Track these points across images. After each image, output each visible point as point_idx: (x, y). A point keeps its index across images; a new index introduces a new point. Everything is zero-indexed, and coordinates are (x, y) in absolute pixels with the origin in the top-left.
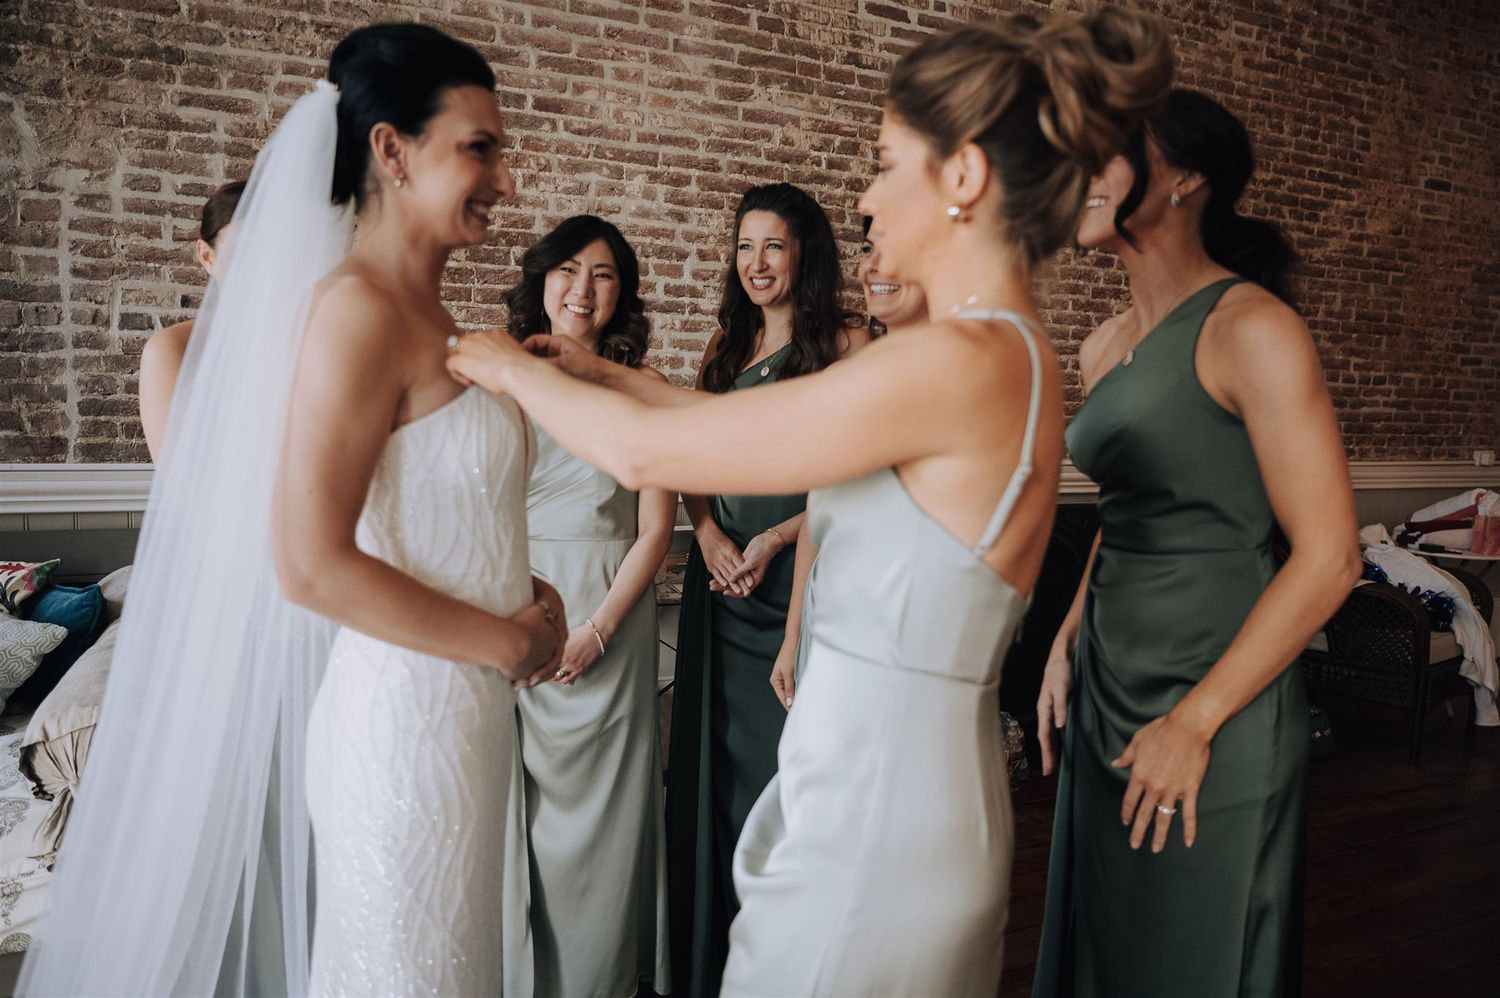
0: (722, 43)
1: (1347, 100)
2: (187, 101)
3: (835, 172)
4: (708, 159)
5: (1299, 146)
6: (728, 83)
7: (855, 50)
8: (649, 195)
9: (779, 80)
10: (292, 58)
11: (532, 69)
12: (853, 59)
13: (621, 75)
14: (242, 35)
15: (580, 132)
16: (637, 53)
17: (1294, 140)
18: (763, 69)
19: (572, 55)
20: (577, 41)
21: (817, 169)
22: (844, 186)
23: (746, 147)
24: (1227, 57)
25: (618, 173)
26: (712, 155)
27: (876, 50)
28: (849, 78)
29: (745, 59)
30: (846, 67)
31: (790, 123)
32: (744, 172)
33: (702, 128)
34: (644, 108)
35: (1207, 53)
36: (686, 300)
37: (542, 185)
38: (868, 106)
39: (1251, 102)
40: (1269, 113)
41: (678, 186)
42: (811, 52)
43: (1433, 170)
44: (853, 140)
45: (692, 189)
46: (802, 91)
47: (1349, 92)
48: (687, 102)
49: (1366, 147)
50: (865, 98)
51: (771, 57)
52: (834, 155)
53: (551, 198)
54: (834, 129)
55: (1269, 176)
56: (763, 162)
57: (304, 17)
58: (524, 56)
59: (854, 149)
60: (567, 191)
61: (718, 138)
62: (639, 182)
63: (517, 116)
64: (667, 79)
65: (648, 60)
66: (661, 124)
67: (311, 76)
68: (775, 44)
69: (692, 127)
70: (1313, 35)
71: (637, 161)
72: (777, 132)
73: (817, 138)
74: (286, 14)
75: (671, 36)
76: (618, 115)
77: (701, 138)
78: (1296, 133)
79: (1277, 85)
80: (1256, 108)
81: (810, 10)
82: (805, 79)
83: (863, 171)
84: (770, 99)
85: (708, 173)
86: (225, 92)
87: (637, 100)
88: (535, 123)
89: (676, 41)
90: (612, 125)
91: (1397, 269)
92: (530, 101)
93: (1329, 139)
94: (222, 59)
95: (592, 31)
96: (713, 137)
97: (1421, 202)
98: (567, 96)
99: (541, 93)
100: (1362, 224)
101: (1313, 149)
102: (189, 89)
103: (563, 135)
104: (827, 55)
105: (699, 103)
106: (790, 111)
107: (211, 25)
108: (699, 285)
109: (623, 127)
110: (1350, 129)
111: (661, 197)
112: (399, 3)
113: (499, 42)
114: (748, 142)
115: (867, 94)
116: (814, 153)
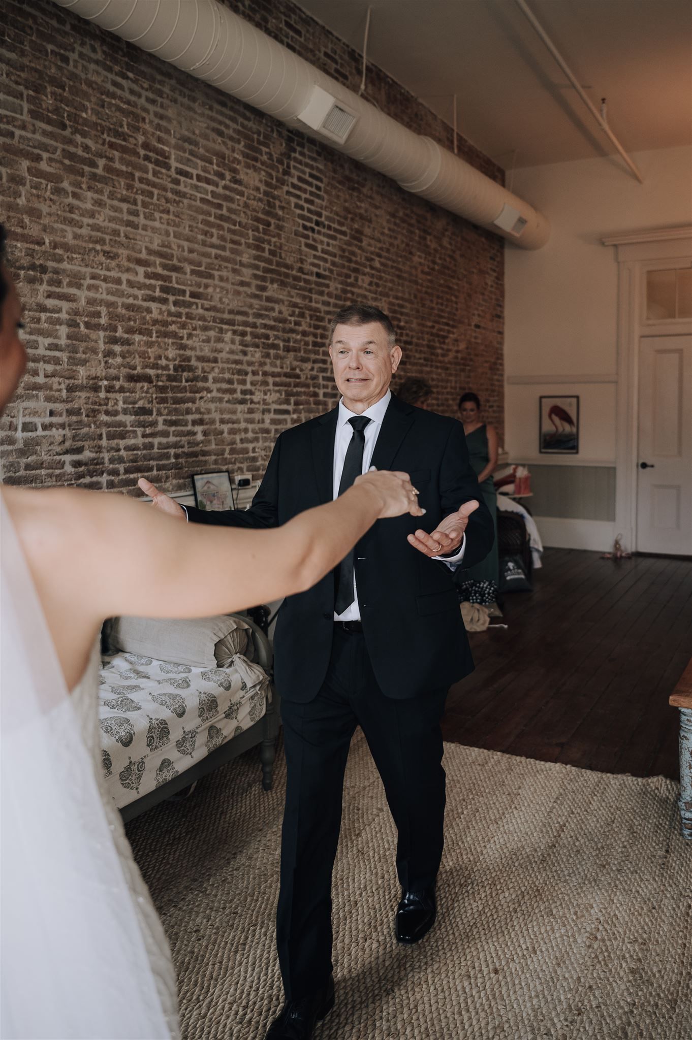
0: (256, 262)
1: (450, 288)
2: (49, 295)
3: (297, 327)
4: (253, 322)
5: (439, 310)
6: (259, 283)
7: (301, 265)
8: (233, 342)
9: (277, 281)
10: (93, 270)
11: (188, 276)
12: (301, 270)
13: (221, 279)
14: (72, 257)
15: (207, 309)
16: (226, 267)
18: (271, 275)
19: (202, 268)
20: (205, 261)
21: (290, 326)
23: (266, 316)
24: (416, 268)
25: (221, 330)
26: (255, 320)
27: (308, 266)
28: (300, 279)
29: (265, 270)
30: (299, 274)
31: (281, 303)
32: (266, 328)
33: (251, 306)
34: (230, 296)
35: (411, 267)
36: (248, 397)
37: (194, 338)
38: (306, 293)
39: (424, 289)
40: (429, 294)
41: (243, 337)
42: (287, 266)
43: (475, 320)
44: (302, 311)
45: (248, 338)
46: (285, 287)
47: (451, 285)
48: (245, 293)
49: (457, 309)
51: (273, 269)
52: (296, 319)
53: (197, 345)
54: (295, 305)
55: (429, 324)
56: (272, 323)
57: (98, 247)
58: (185, 269)
59: (302, 315)
60: (203, 341)
62: (228, 336)
63: (184, 301)
64: (237, 281)
65: (230, 271)
66: (236, 305)
67: (101, 280)
68: (275, 263)
69: (247, 306)
70: (440, 258)
71: (228, 324)
72: (277, 307)
73: (290, 310)
74: (91, 246)
75: (238, 258)
77: (250, 311)
78: (437, 303)
79: (431, 281)
80: (426, 293)
81: (285, 245)
82: (285, 280)
83: (306, 326)
84: (274, 291)
85: (254, 330)
86: (66, 290)
87: (227, 293)
88: (189, 305)
89: (240, 262)
90: (219, 305)
91: (468, 365)
92: (188, 293)
93: (447, 306)
94: (64, 271)
95: (210, 256)
96: (255, 310)
97: (474, 334)
98: (201, 290)
99: (194, 289)
100: (458, 345)
101: (443, 311)
102: (50, 288)
103: (200, 311)
104: (292, 268)
105: (249, 293)
106: (281, 297)
107: (59, 251)
108: (253, 388)
109: (222, 306)
110: (452, 301)
111: (237, 343)
112: (136, 240)
113: (175, 262)
114: (267, 313)
115: (306, 288)
116: (289, 318)
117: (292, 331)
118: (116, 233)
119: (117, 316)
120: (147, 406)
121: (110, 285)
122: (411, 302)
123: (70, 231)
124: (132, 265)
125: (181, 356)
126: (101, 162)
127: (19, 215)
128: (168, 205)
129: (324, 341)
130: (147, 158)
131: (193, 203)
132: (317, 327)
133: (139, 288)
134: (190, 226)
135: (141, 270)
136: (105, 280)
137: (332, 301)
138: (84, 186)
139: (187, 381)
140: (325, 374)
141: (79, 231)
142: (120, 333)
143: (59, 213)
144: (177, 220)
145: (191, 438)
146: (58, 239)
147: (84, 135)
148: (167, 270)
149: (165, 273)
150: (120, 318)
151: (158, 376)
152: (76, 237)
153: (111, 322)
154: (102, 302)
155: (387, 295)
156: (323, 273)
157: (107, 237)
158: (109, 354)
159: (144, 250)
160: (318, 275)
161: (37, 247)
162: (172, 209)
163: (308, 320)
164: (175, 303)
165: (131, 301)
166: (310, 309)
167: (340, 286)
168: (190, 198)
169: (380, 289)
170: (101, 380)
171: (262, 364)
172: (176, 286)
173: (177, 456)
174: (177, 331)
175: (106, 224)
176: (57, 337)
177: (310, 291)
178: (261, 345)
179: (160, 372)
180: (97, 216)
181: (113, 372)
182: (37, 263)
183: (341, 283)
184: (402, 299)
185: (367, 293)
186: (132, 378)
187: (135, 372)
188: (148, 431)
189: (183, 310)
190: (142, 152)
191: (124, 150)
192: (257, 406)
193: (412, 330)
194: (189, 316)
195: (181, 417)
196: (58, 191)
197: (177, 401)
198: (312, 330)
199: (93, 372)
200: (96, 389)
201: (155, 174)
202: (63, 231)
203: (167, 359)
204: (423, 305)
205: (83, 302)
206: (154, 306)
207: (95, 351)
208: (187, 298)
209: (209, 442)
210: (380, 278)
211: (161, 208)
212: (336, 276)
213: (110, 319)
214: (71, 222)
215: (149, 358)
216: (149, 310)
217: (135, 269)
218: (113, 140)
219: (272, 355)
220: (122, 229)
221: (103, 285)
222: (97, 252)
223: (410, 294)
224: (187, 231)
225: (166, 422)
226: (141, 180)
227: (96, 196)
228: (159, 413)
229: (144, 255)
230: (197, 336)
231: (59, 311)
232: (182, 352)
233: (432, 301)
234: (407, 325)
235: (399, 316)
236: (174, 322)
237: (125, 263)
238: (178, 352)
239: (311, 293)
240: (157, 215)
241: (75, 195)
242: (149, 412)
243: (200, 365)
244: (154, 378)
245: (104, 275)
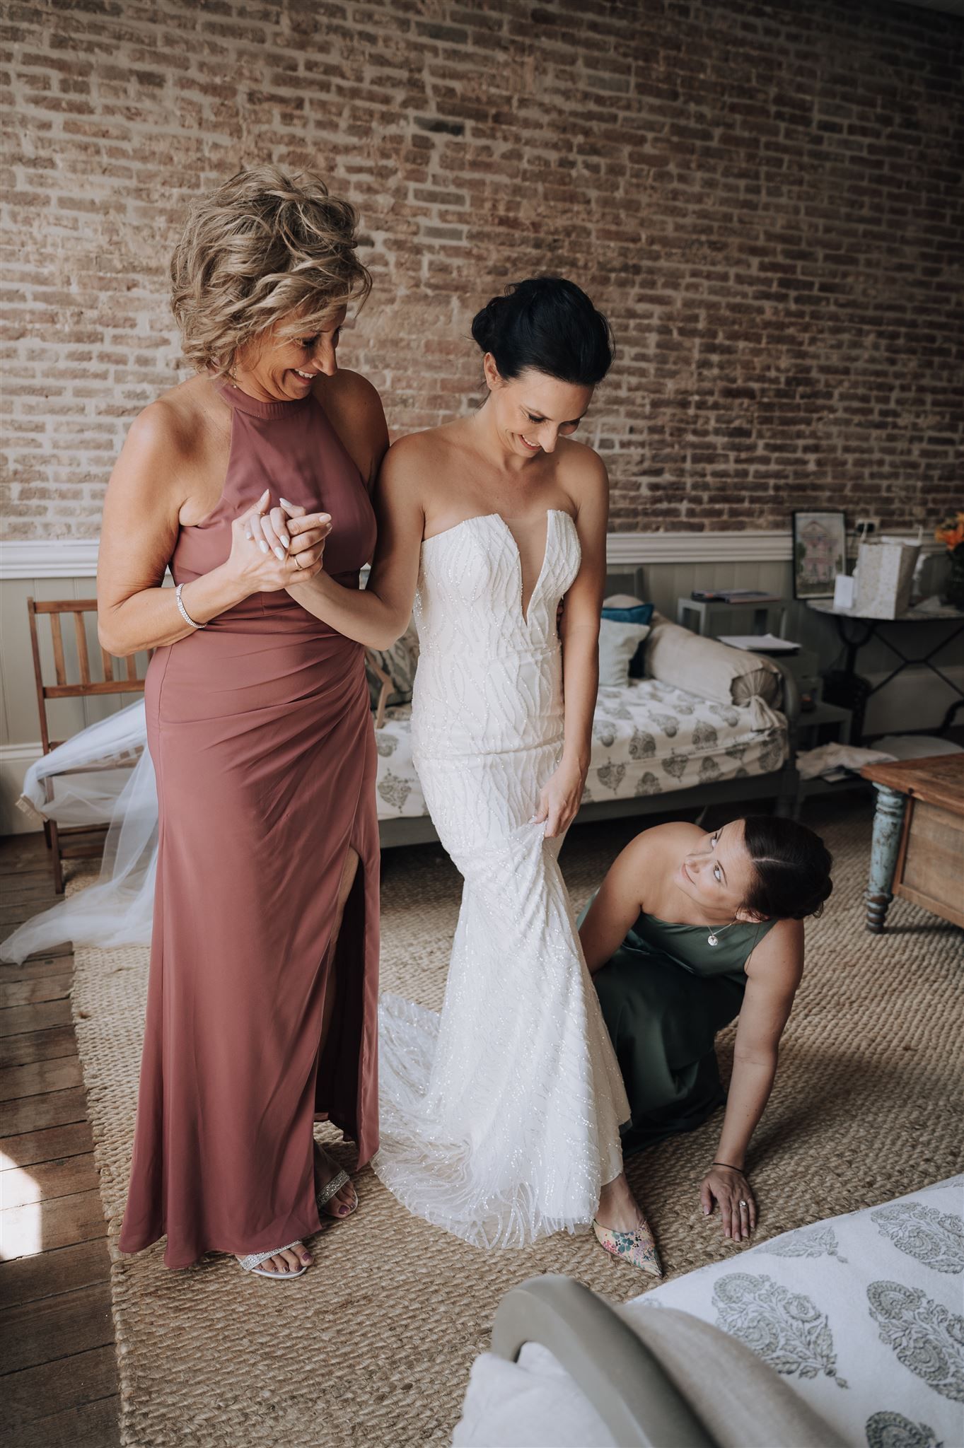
0: (929, 236)
2: (641, 299)
6: (929, 265)
8: (876, 347)
9: (959, 260)
10: (695, 266)
11: (820, 264)
13: (869, 263)
15: (842, 306)
16: (878, 248)
19: (842, 252)
20: (847, 241)
25: (860, 332)
26: (915, 316)
33: (911, 298)
34: (879, 286)
36: (890, 419)
37: (819, 343)
45: (900, 342)
48: (904, 279)
51: (955, 243)
53: (822, 351)
57: (703, 238)
60: (832, 347)
62: (870, 340)
63: (810, 297)
65: (885, 251)
67: (704, 277)
72: (953, 297)
74: (694, 237)
75: (899, 233)
86: (659, 291)
87: (876, 281)
88: (817, 301)
90: (861, 299)
92: (817, 286)
94: (660, 270)
98: (837, 281)
99: (824, 280)
102: (642, 291)
103: (833, 308)
105: (910, 279)
107: (656, 247)
108: (899, 409)
109: (865, 300)
111: (883, 348)
112: (754, 224)
113: (803, 246)
118: (727, 218)
119: (719, 319)
120: (746, 426)
121: (713, 283)
123: (670, 221)
124: (744, 256)
125: (796, 366)
126: (718, 132)
127: (615, 211)
128: (803, 173)
130: (779, 115)
131: (839, 165)
133: (751, 284)
134: (830, 197)
135: (755, 261)
136: (709, 276)
138: (693, 165)
139: (802, 397)
141: (680, 220)
142: (720, 339)
143: (661, 202)
144: (812, 191)
145: (799, 468)
146: (656, 233)
147: (699, 101)
148: (791, 258)
149: (788, 262)
150: (722, 321)
151: (763, 391)
152: (678, 228)
153: (711, 326)
154: (701, 304)
157: (716, 225)
158: (704, 364)
159: (762, 236)
161: (631, 245)
162: (807, 177)
164: (798, 300)
165: (738, 300)
168: (836, 160)
170: (692, 394)
171: (917, 376)
172: (801, 277)
173: (777, 488)
174: (796, 334)
175: (717, 208)
176: (645, 346)
178: (920, 351)
179: (766, 385)
180: (706, 200)
181: (707, 385)
182: (631, 262)
186: (729, 393)
187: (734, 386)
188: (743, 455)
189: (808, 308)
190: (773, 109)
191: (749, 110)
192: (902, 431)
194: (815, 315)
195: (788, 442)
196: (662, 176)
197: (785, 422)
199: (683, 386)
200: (684, 404)
201: (788, 134)
202: (663, 222)
203: (778, 369)
205: (679, 304)
206: (768, 305)
207: (687, 361)
208: (815, 292)
209: (824, 474)
211: (792, 178)
213: (710, 323)
214: (673, 211)
215: (754, 368)
216: (760, 311)
217: (747, 260)
218: (736, 100)
219: (936, 363)
220: (736, 212)
221: (706, 283)
222: (701, 244)
224: (825, 204)
225: (767, 446)
226: (768, 146)
227: (707, 175)
228: (760, 436)
229: (761, 242)
230: (823, 340)
231: (650, 316)
232: (799, 361)
236: (792, 324)
237: (736, 254)
238: (793, 361)
240: (785, 188)
241: (682, 178)
242: (747, 434)
243: (822, 377)
244: (758, 394)
245: (708, 271)
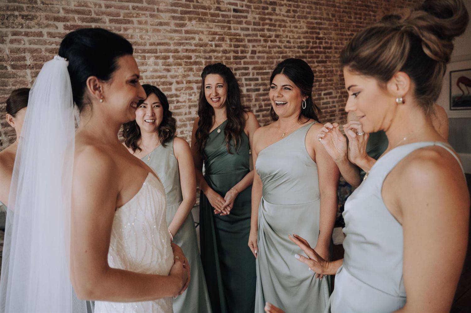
0: (174, 8)
3: (218, 48)
4: (174, 49)
5: (357, 22)
6: (178, 22)
7: (219, 6)
8: (156, 64)
9: (195, 19)
10: (14, 30)
12: (218, 9)
13: (140, 23)
16: (144, 14)
17: (355, 21)
18: (188, 15)
19: (121, 17)
20: (122, 12)
21: (211, 48)
22: (221, 53)
23: (187, 43)
25: (144, 58)
26: (176, 47)
27: (226, 5)
28: (218, 15)
29: (182, 12)
30: (217, 12)
31: (200, 33)
32: (188, 52)
33: (171, 38)
34: (150, 33)
38: (225, 24)
39: (342, 10)
40: (347, 13)
41: (166, 60)
42: (204, 8)
44: (222, 36)
45: (171, 60)
46: (203, 21)
47: (369, 4)
48: (165, 30)
50: (224, 22)
51: (191, 11)
52: (217, 42)
54: (215, 33)
55: (349, 33)
56: (193, 48)
57: (16, 13)
58: (103, 20)
59: (223, 39)
61: (177, 41)
62: (152, 60)
64: (156, 23)
65: (149, 16)
66: (157, 39)
67: (23, 35)
68: (192, 6)
69: (168, 38)
71: (150, 53)
72: (197, 37)
73: (210, 37)
74: (9, 13)
75: (156, 7)
76: (141, 37)
77: (171, 42)
78: (355, 18)
82: (204, 17)
83: (227, 46)
84: (193, 26)
85: (175, 54)
87: (147, 31)
89: (158, 9)
90: (140, 41)
93: (365, 19)
95: (127, 8)
96: (175, 41)
98: (122, 32)
101: (361, 23)
104: (210, 8)
105: (169, 30)
106: (200, 29)
108: (178, 93)
109: (143, 41)
110: (370, 15)
111: (160, 64)
112: (53, 4)
113: (94, 15)
114: (187, 41)
115: (225, 20)
116: (210, 43)
117: (213, 51)
119: (40, 58)
121: (31, 38)
122: (329, 20)
124: (51, 22)
129: (245, 55)
132: (238, 46)
133: (61, 37)
135: (61, 25)
136: (27, 34)
137: (250, 27)
140: (247, 77)
148: (86, 22)
149: (85, 24)
153: (36, 62)
154: (25, 50)
155: (306, 18)
156: (241, 8)
159: (61, 11)
160: (235, 11)
163: (228, 42)
166: (230, 35)
167: (257, 16)
169: (297, 15)
171: (184, 76)
177: (229, 22)
178: (183, 64)
183: (259, 14)
184: (320, 19)
185: (285, 18)
192: (183, 104)
193: (331, 39)
198: (233, 48)
204: (342, 21)
205: (7, 52)
210: (298, 6)
212: (253, 9)
217: (55, 24)
219: (194, 69)
221: (26, 38)
222: (16, 16)
223: (328, 14)
229: (62, 14)
233: (350, 17)
234: (325, 36)
235: (318, 31)
237: (45, 22)
239: (230, 24)
245: (25, 32)
